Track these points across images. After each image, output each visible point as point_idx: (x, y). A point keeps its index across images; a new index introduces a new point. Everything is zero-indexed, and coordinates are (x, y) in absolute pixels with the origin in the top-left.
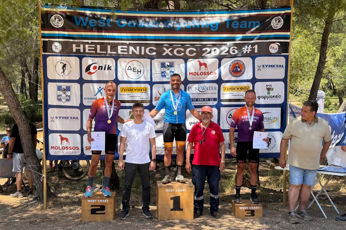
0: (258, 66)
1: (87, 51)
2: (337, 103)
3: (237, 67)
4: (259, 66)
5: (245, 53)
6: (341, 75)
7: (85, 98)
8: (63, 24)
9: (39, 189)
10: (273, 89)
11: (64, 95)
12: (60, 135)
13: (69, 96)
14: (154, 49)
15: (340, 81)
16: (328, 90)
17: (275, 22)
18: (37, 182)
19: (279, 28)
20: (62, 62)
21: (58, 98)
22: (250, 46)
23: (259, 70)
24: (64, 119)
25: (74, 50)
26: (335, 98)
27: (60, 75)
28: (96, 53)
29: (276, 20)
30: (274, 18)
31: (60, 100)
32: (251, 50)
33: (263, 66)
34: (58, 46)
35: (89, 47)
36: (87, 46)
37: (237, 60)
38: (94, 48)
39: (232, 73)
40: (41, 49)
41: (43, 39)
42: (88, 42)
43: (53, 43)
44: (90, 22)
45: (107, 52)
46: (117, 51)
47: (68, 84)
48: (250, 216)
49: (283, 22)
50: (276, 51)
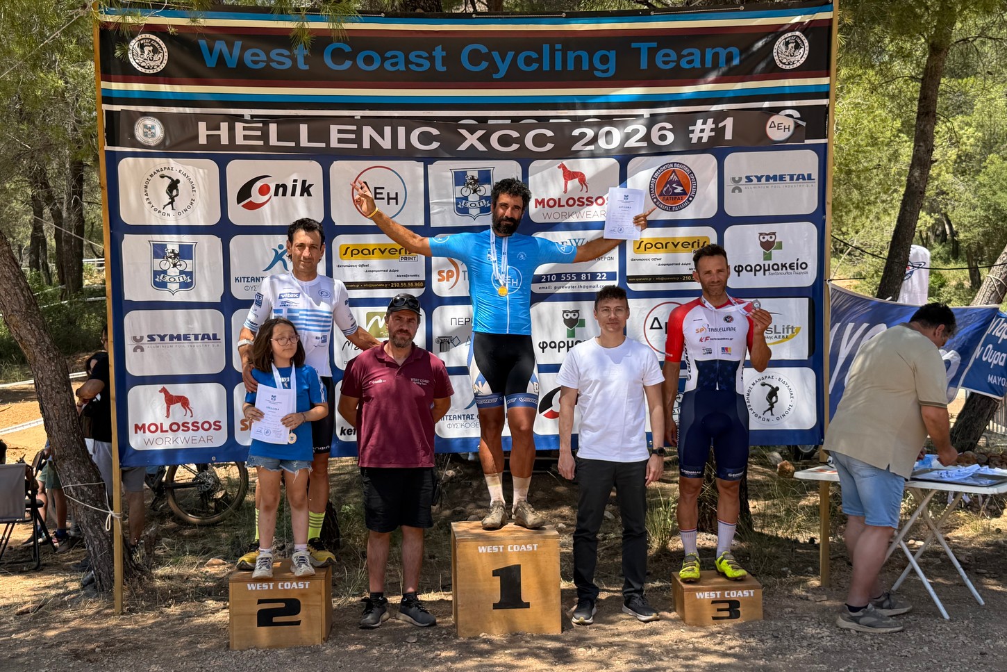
0: (733, 179)
1: (240, 140)
2: (965, 282)
3: (674, 182)
4: (737, 179)
5: (694, 141)
6: (974, 198)
7: (236, 279)
8: (165, 62)
9: (99, 556)
10: (780, 246)
11: (173, 272)
12: (164, 390)
13: (190, 274)
14: (435, 132)
15: (970, 216)
16: (936, 245)
17: (783, 48)
18: (92, 535)
19: (795, 66)
20: (166, 173)
21: (154, 281)
22: (710, 121)
23: (737, 191)
24: (175, 341)
25: (202, 140)
26: (957, 267)
27: (159, 212)
28: (267, 146)
29: (787, 44)
30: (783, 37)
31: (162, 285)
32: (713, 134)
33: (749, 179)
34: (153, 127)
35: (245, 128)
36: (239, 126)
37: (673, 163)
38: (259, 133)
39: (658, 200)
40: (102, 135)
41: (105, 107)
42: (242, 116)
43: (138, 118)
44: (248, 57)
45: (298, 142)
46: (327, 139)
47: (187, 239)
48: (728, 618)
49: (807, 48)
50: (787, 134)
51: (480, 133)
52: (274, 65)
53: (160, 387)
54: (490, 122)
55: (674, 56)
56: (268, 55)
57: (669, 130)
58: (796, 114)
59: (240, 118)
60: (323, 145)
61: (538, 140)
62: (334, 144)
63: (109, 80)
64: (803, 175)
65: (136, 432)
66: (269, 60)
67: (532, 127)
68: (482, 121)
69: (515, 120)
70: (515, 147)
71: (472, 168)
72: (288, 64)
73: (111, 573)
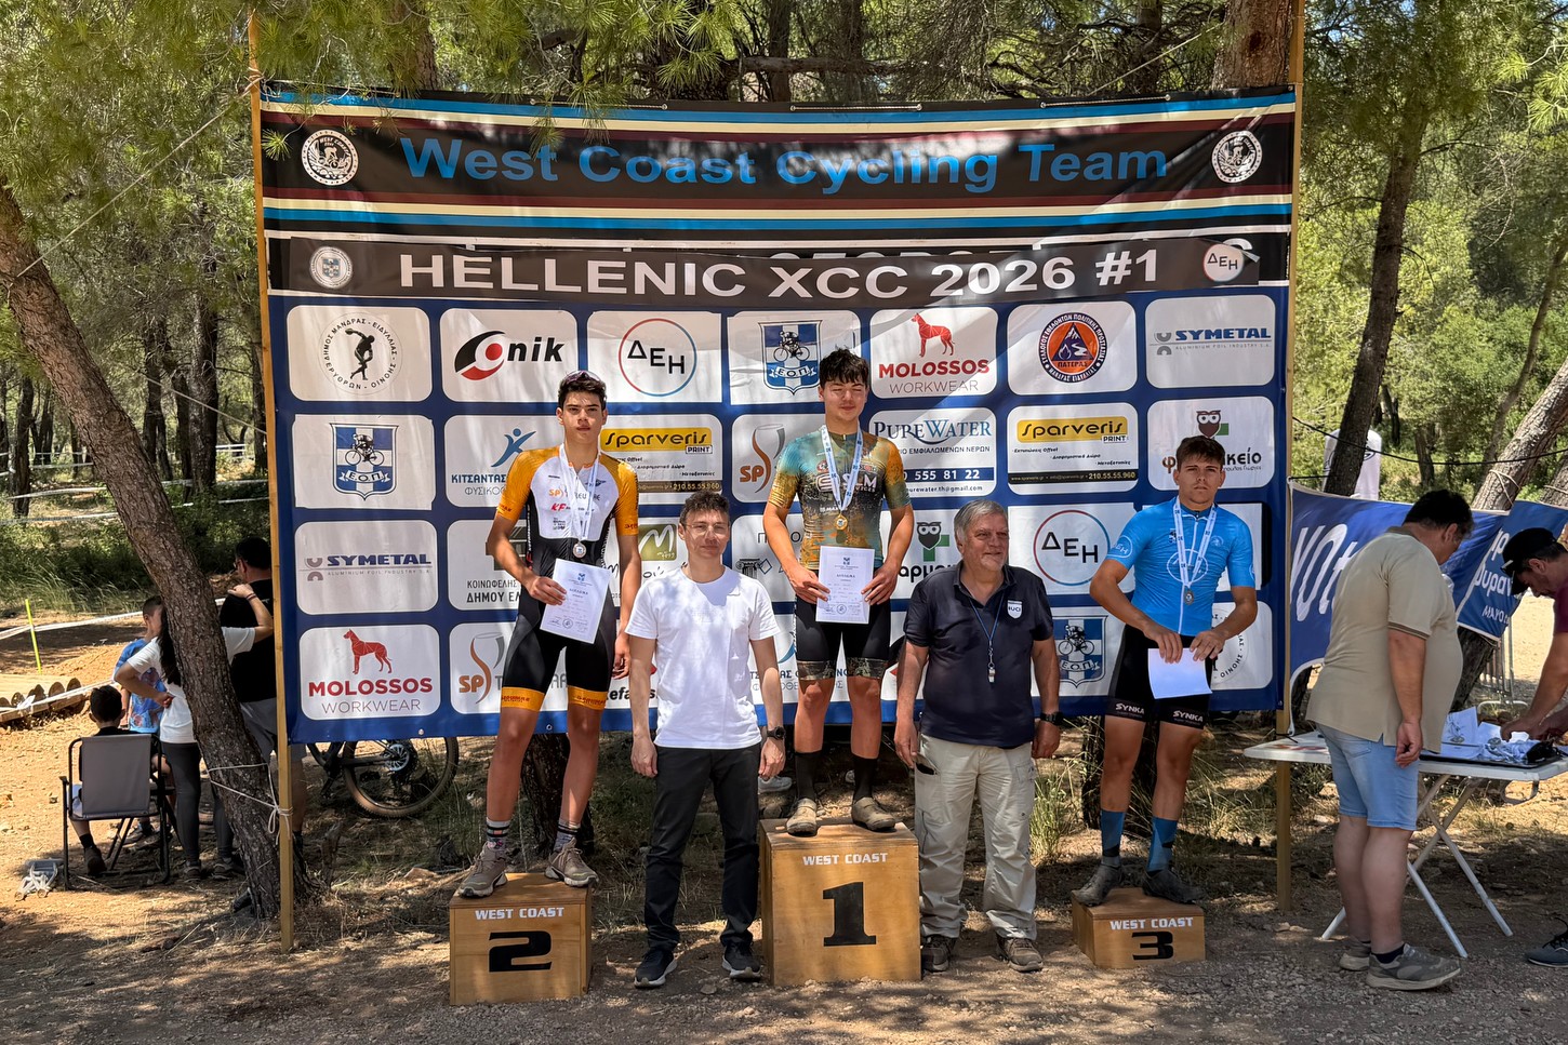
0: (1159, 335)
1: (459, 282)
3: (1075, 341)
4: (1164, 335)
5: (1104, 282)
7: (454, 478)
8: (354, 169)
9: (258, 869)
10: (1226, 429)
11: (364, 468)
12: (351, 635)
13: (388, 471)
14: (738, 270)
17: (1227, 154)
18: (249, 838)
19: (1244, 178)
20: (355, 327)
21: (338, 480)
22: (1125, 253)
24: (367, 565)
25: (407, 281)
27: (346, 382)
28: (498, 290)
29: (1231, 148)
30: (1225, 139)
31: (348, 486)
32: (1128, 272)
33: (1181, 335)
34: (336, 262)
35: (467, 264)
36: (459, 260)
37: (1073, 314)
38: (487, 271)
39: (1050, 366)
40: (264, 274)
41: (270, 234)
42: (464, 246)
43: (315, 249)
44: (470, 163)
45: (542, 284)
46: (582, 280)
47: (382, 421)
48: (1155, 957)
49: (1260, 154)
50: (1234, 273)
51: (803, 272)
52: (508, 174)
53: (347, 629)
54: (816, 256)
55: (1076, 163)
56: (499, 161)
57: (1068, 267)
58: (1246, 245)
59: (459, 250)
60: (578, 289)
61: (886, 282)
62: (593, 287)
63: (276, 196)
64: (1256, 330)
65: (311, 694)
66: (501, 166)
67: (875, 263)
68: (806, 254)
69: (852, 253)
70: (852, 291)
71: (790, 321)
72: (528, 172)
73: (275, 892)
